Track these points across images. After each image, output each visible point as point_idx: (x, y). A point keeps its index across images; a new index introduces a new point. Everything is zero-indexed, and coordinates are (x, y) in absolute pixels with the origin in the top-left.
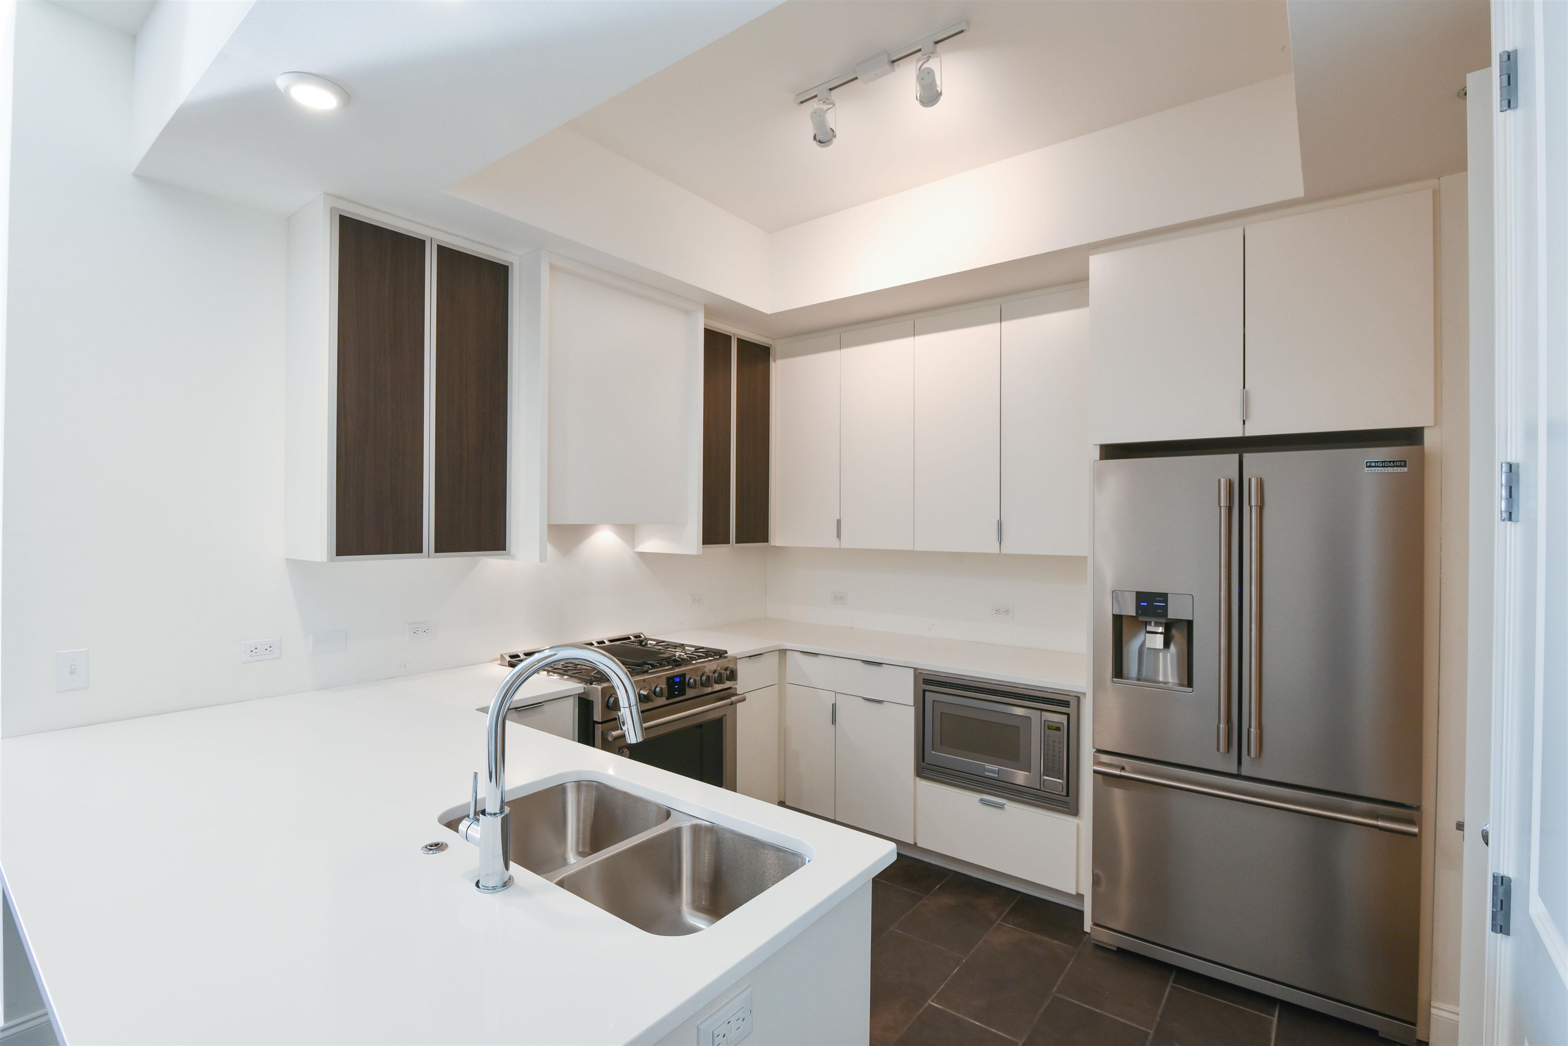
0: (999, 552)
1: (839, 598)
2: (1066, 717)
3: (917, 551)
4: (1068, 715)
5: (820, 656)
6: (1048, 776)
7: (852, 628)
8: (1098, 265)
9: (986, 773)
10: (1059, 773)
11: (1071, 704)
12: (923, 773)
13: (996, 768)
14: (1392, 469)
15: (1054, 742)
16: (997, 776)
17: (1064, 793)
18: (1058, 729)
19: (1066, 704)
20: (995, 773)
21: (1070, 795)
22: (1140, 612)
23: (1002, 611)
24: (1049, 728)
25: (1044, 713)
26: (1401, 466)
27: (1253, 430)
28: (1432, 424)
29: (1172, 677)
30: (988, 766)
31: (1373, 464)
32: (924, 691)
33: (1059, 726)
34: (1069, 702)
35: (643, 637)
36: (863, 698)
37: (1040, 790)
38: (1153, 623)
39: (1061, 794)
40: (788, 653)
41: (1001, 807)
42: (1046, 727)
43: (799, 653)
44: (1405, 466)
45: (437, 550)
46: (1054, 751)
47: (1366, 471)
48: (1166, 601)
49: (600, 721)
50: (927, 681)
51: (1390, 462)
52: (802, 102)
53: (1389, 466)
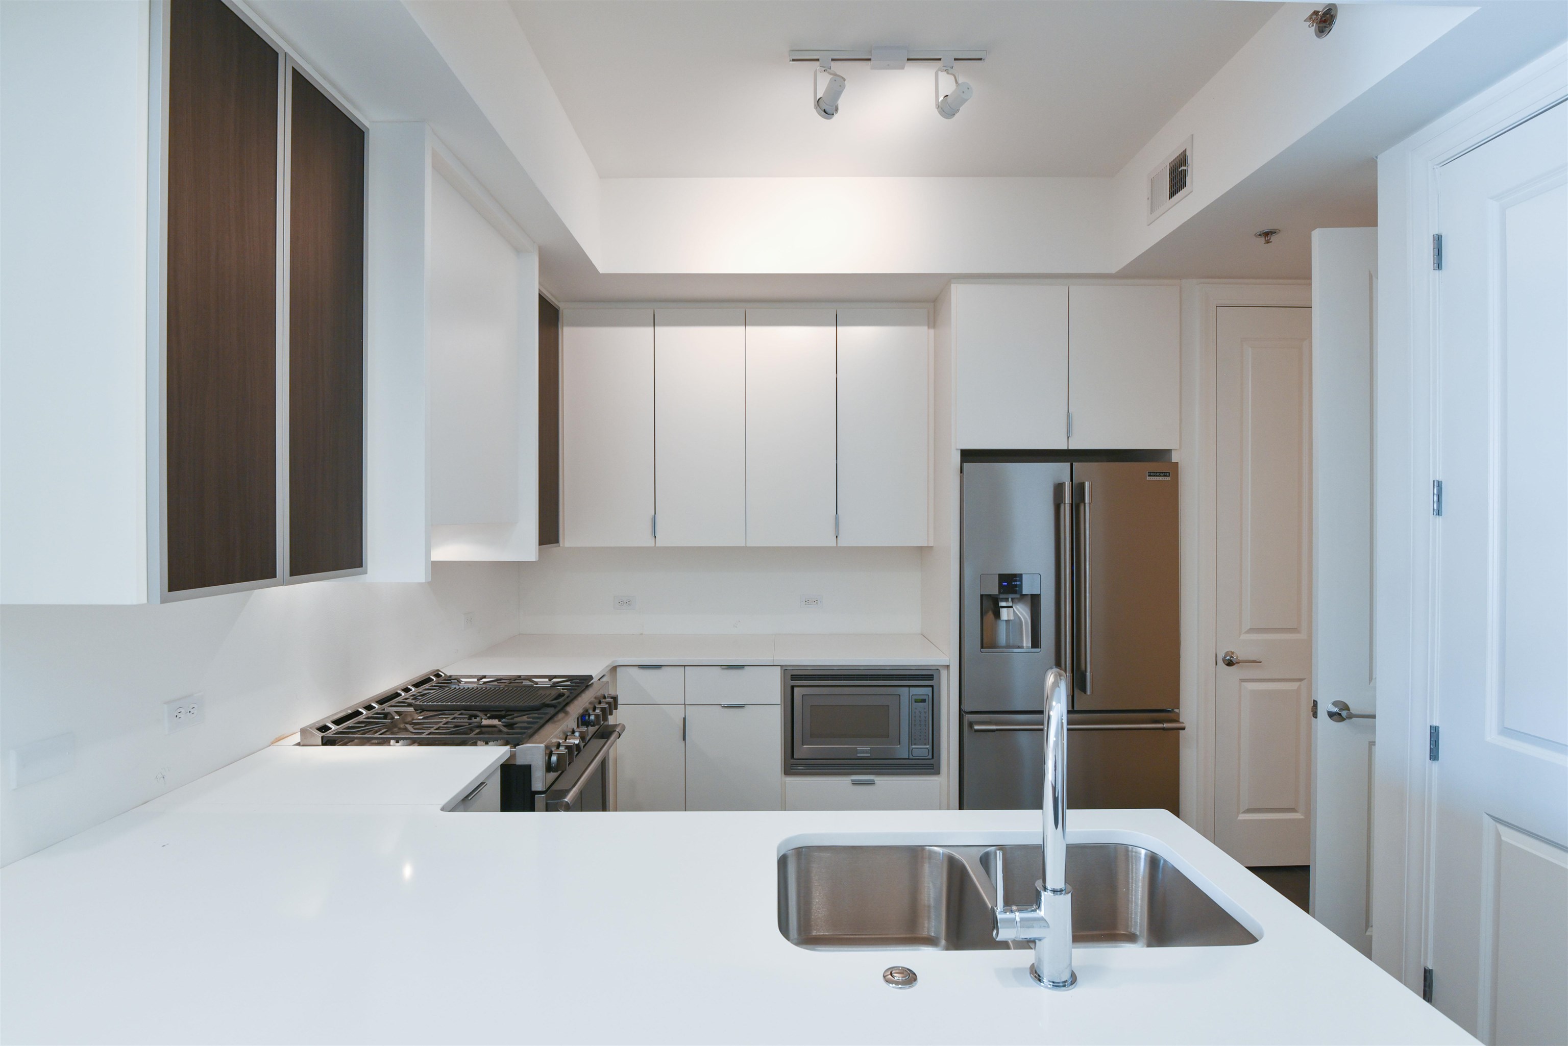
0: (835, 545)
1: (625, 603)
2: (931, 688)
3: (750, 548)
4: (932, 686)
5: (663, 668)
6: (915, 744)
7: (641, 634)
8: (958, 294)
9: (858, 755)
10: (925, 739)
11: (934, 676)
12: (791, 769)
13: (867, 748)
14: (1162, 477)
15: (920, 713)
16: (869, 755)
17: (930, 757)
18: (924, 701)
19: (930, 677)
20: (867, 753)
21: (934, 757)
22: (1002, 591)
23: (811, 602)
24: (915, 702)
25: (911, 689)
26: (1167, 476)
27: (1074, 446)
28: (1178, 447)
29: (1027, 642)
30: (859, 748)
31: (1152, 474)
32: (793, 688)
33: (923, 698)
34: (933, 675)
35: (443, 675)
36: (724, 707)
37: (909, 759)
38: (1010, 600)
39: (928, 757)
40: (618, 669)
41: (872, 783)
42: (913, 701)
43: (636, 669)
44: (1169, 476)
45: (292, 573)
46: (920, 721)
47: (1147, 479)
48: (1021, 581)
49: (545, 790)
50: (794, 677)
51: (1161, 473)
52: (794, 60)
53: (1160, 476)
